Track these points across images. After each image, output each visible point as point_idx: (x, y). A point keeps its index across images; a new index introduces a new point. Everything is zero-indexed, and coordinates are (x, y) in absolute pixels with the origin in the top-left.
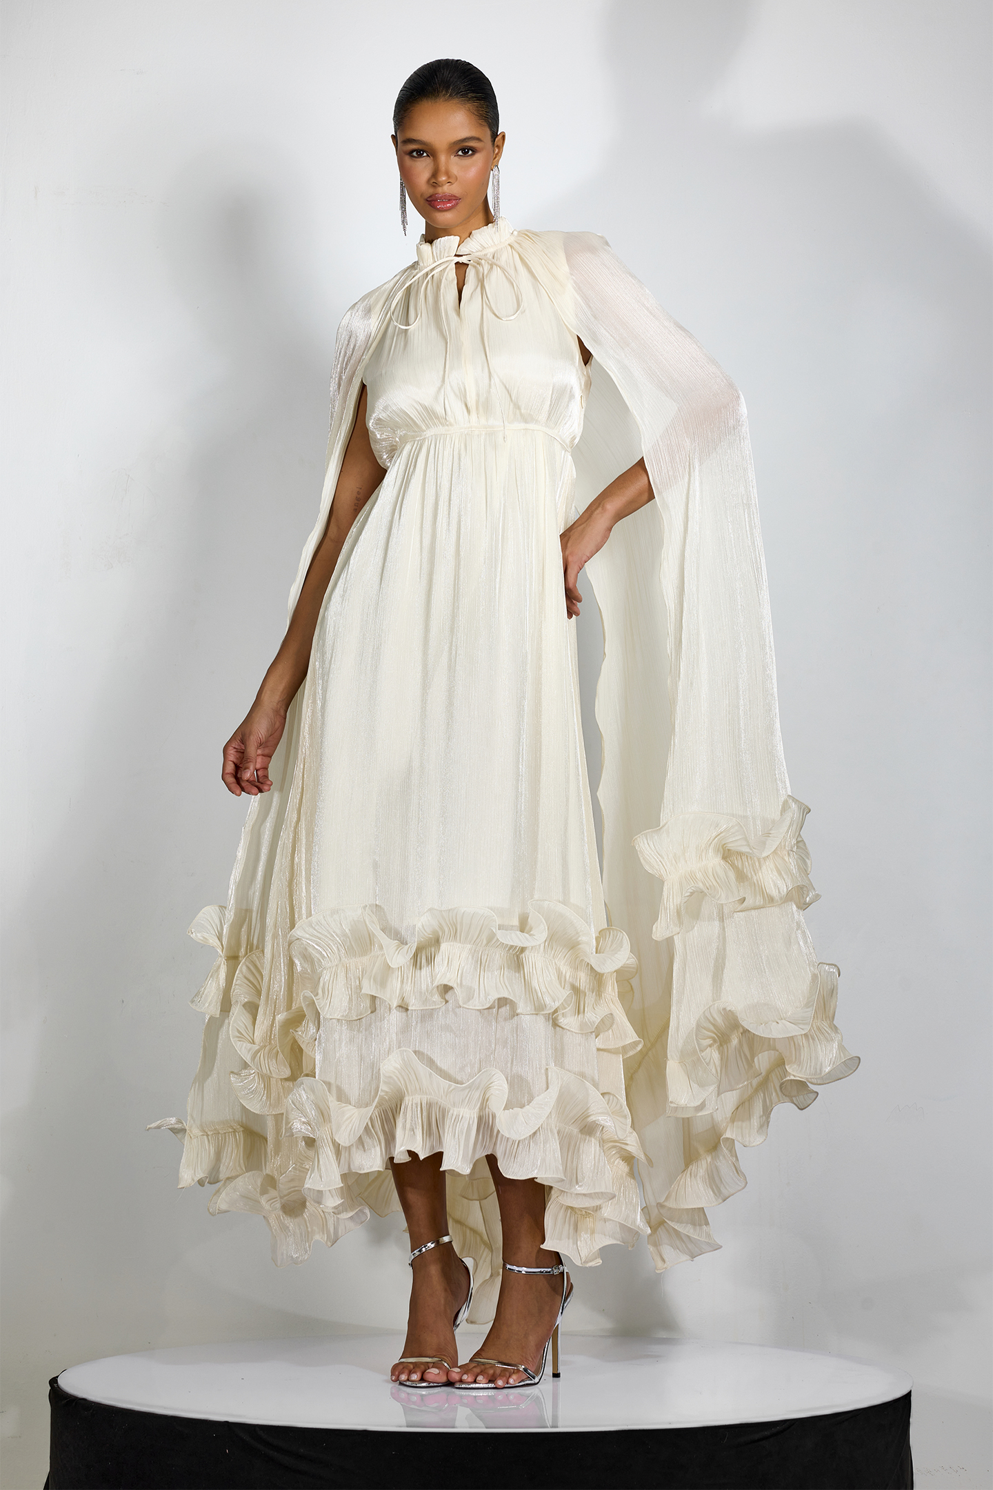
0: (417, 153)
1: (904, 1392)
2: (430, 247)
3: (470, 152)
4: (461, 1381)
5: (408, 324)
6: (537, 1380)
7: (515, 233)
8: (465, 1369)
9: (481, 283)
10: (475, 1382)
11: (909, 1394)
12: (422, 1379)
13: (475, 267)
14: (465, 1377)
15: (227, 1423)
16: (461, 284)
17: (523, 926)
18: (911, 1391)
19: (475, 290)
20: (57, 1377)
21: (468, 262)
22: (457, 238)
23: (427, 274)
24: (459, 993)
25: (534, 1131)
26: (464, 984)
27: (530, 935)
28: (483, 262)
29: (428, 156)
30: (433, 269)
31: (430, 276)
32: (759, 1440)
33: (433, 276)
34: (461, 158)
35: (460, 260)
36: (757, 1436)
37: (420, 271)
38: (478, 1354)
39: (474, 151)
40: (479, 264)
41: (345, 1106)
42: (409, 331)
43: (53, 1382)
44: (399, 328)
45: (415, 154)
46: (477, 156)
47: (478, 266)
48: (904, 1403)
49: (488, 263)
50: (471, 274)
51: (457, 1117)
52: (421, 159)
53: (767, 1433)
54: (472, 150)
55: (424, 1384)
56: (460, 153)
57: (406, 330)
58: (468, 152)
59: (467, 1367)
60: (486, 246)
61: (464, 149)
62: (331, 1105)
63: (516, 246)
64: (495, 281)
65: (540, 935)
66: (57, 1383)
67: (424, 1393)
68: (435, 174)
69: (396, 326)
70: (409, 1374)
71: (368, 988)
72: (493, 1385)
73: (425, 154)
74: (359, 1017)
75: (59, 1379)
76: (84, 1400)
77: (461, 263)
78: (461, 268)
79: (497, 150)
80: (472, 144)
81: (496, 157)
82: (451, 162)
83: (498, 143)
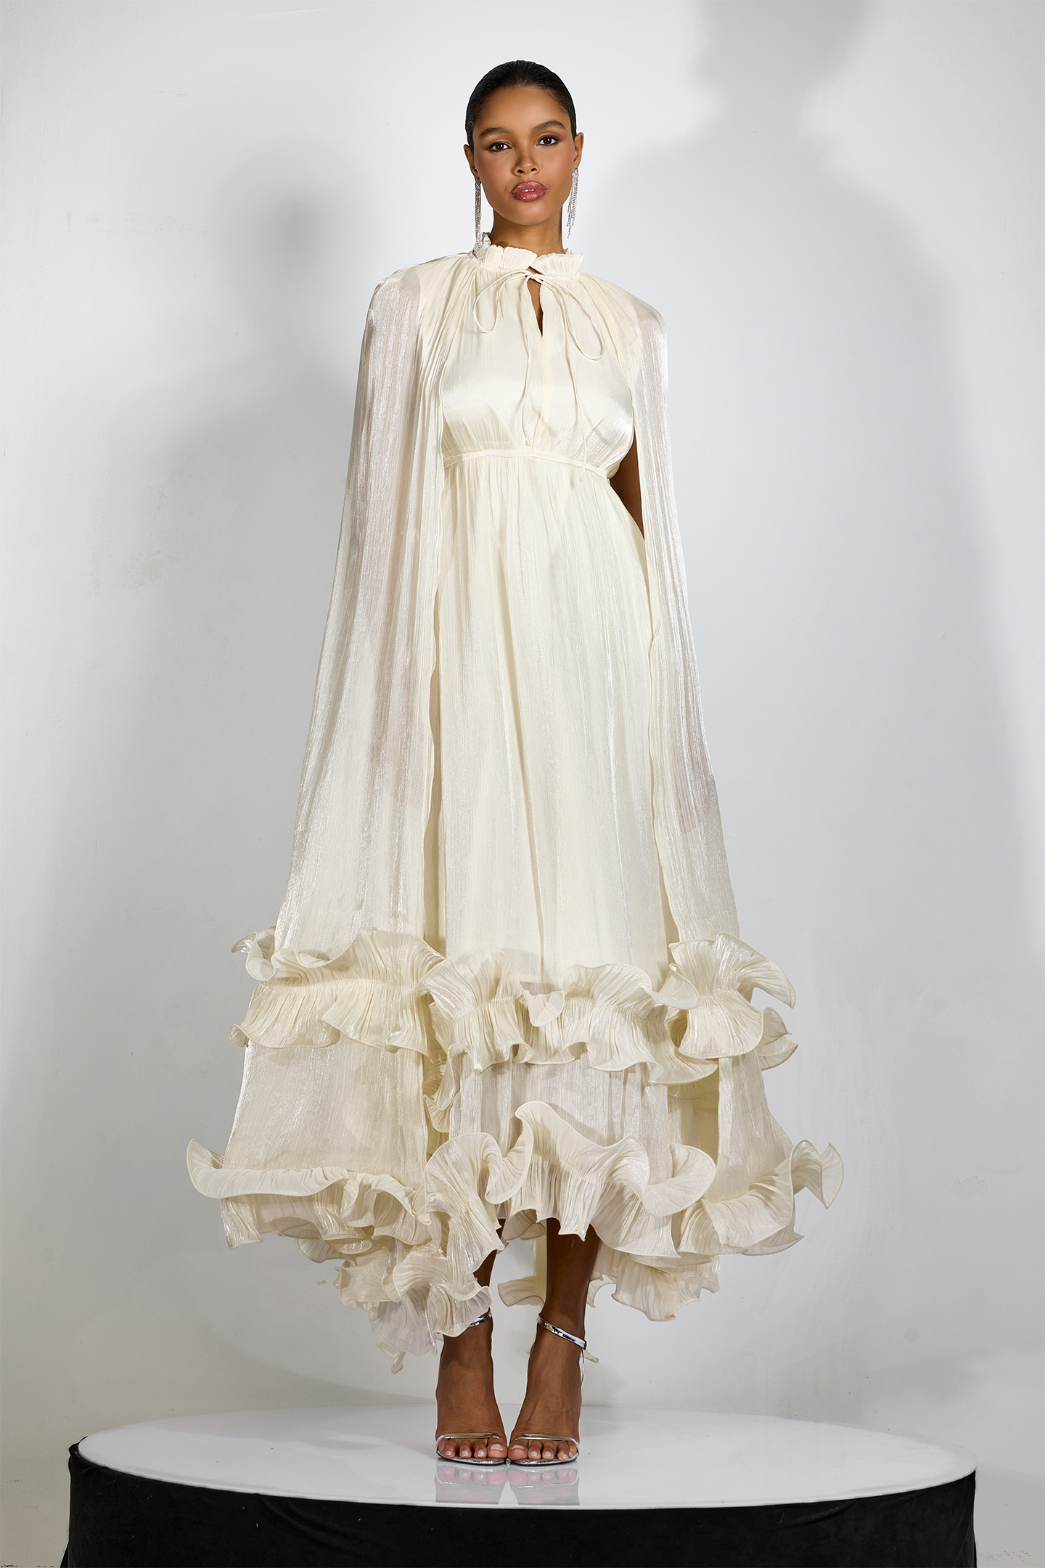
0: (496, 147)
1: (967, 1473)
3: (553, 141)
11: (973, 1475)
12: (487, 1458)
18: (975, 1472)
20: (78, 1444)
21: (541, 282)
29: (509, 147)
32: (816, 1521)
34: (544, 146)
35: (534, 276)
36: (814, 1517)
39: (557, 140)
43: (74, 1449)
45: (494, 148)
46: (560, 145)
48: (966, 1486)
52: (502, 152)
53: (826, 1513)
54: (554, 139)
55: (491, 1462)
56: (542, 142)
58: (551, 140)
61: (546, 137)
66: (77, 1450)
68: (519, 162)
70: (473, 1451)
73: (505, 147)
75: (80, 1446)
76: (107, 1469)
77: (534, 280)
78: (534, 285)
79: (576, 152)
80: (557, 129)
81: (575, 160)
82: (535, 152)
83: (577, 145)
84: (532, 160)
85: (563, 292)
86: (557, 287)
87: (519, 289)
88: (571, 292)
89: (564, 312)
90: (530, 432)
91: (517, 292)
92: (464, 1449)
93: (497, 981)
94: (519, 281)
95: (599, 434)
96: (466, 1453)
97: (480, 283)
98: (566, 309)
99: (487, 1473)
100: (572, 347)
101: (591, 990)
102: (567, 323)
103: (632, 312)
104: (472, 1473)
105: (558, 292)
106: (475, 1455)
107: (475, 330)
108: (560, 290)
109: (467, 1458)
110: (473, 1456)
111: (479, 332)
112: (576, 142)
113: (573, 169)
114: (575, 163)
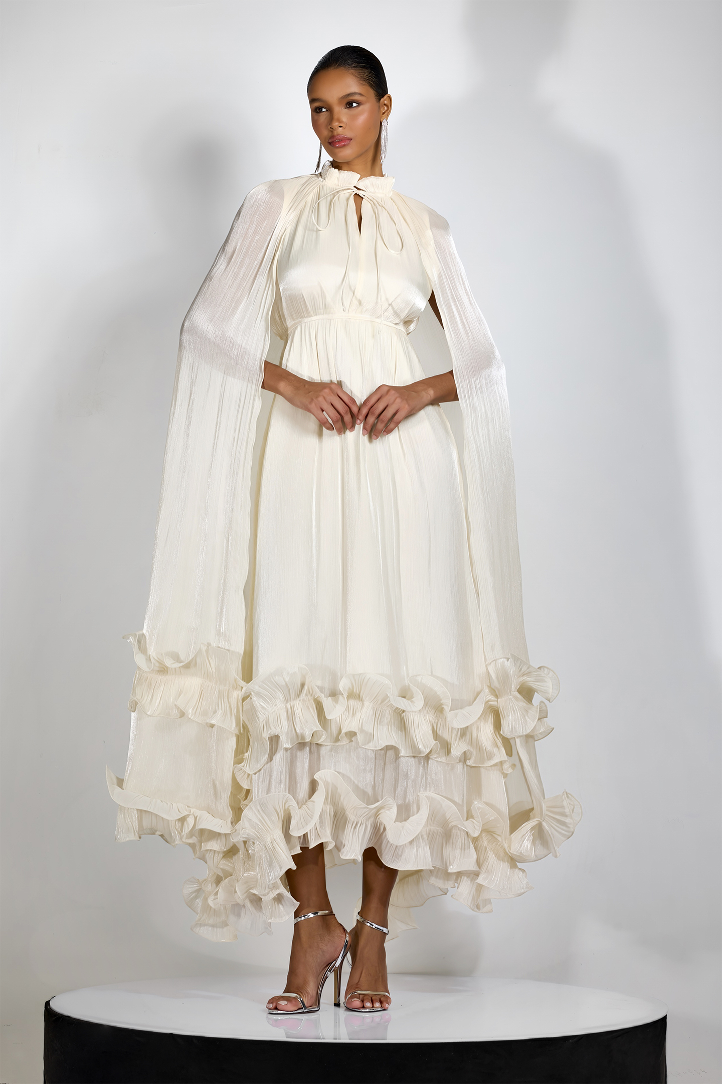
1: (661, 1016)
2: (335, 171)
11: (665, 1017)
15: (171, 1034)
17: (405, 694)
20: (49, 1001)
21: (363, 196)
24: (360, 737)
25: (412, 839)
26: (364, 730)
27: (412, 702)
29: (327, 110)
35: (358, 192)
39: (358, 103)
43: (47, 1003)
45: (318, 110)
46: (361, 107)
48: (662, 1023)
52: (322, 114)
56: (349, 105)
58: (355, 105)
61: (351, 102)
65: (419, 702)
66: (49, 1005)
68: (331, 121)
73: (325, 109)
75: (50, 1002)
76: (69, 1017)
77: (359, 195)
78: (358, 198)
79: (386, 108)
80: (357, 97)
81: (384, 113)
82: (342, 113)
83: (386, 102)
84: (339, 121)
85: (378, 205)
86: (374, 201)
87: (348, 199)
88: (384, 205)
89: (377, 218)
90: (347, 303)
91: (346, 203)
93: (303, 685)
94: (348, 195)
95: (393, 308)
97: (322, 194)
98: (379, 216)
100: (380, 242)
101: (361, 695)
102: (378, 226)
103: (426, 220)
105: (374, 203)
107: (315, 229)
108: (376, 203)
111: (318, 230)
112: (384, 100)
113: (382, 120)
114: (384, 115)
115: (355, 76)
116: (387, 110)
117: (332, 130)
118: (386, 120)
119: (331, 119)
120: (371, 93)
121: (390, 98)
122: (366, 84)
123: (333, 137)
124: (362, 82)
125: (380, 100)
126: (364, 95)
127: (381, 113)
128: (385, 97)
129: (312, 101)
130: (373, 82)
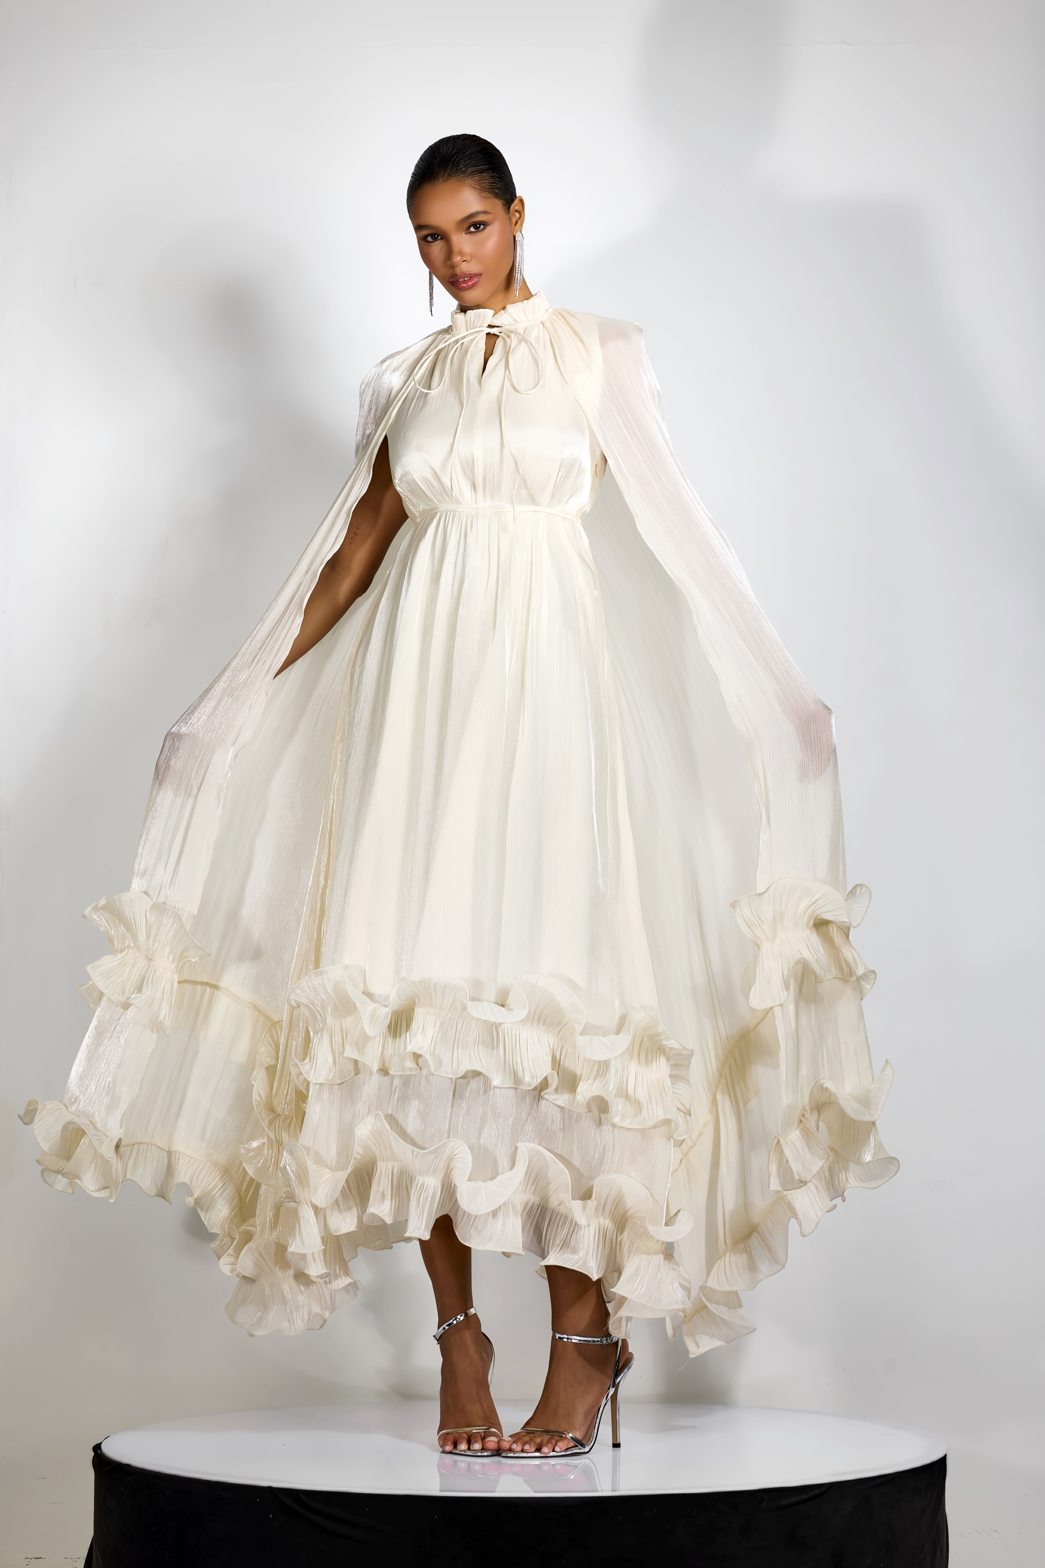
0: (431, 238)
1: (940, 1456)
2: (463, 316)
3: (482, 227)
4: (510, 1450)
5: (429, 388)
6: (587, 1449)
7: (550, 310)
8: (516, 1437)
9: (507, 353)
10: (523, 1451)
11: (946, 1458)
12: (483, 1449)
13: (504, 340)
14: (514, 1446)
15: (270, 1488)
16: (489, 353)
17: (504, 1000)
18: (948, 1456)
19: (500, 361)
20: (101, 1443)
21: (499, 334)
22: (492, 312)
23: (457, 341)
24: (430, 1062)
26: (436, 1053)
27: (509, 1010)
28: (513, 336)
29: (440, 239)
30: (464, 337)
31: (460, 343)
32: (798, 1503)
33: (462, 343)
34: (476, 234)
35: (492, 331)
36: (795, 1500)
37: (453, 336)
38: (528, 1424)
39: (485, 224)
40: (509, 337)
41: (322, 1170)
42: (430, 395)
43: (97, 1448)
44: (421, 391)
45: (429, 239)
46: (488, 229)
47: (507, 339)
48: (940, 1466)
49: (518, 338)
50: (499, 345)
51: (422, 1186)
52: (436, 243)
53: (804, 1497)
54: (483, 225)
55: (485, 1454)
56: (472, 229)
57: (426, 393)
58: (480, 227)
59: (518, 1436)
60: (518, 320)
61: (474, 225)
62: (309, 1168)
63: (548, 324)
64: (520, 357)
65: (521, 1010)
66: (100, 1450)
67: (485, 1461)
69: (418, 389)
70: (469, 1443)
71: (350, 1053)
72: (537, 1454)
74: (342, 1081)
75: (102, 1446)
76: (128, 1466)
77: (493, 334)
78: (492, 338)
79: (518, 215)
80: (481, 218)
81: (516, 223)
82: (463, 242)
83: (517, 208)
84: (461, 253)
92: (461, 1443)
96: (463, 1446)
99: (483, 1464)
104: (469, 1464)
106: (471, 1448)
109: (464, 1451)
110: (469, 1449)
112: (515, 205)
113: (515, 233)
114: (517, 226)
115: (475, 188)
116: (519, 219)
117: (453, 267)
118: (521, 232)
119: (449, 253)
120: (498, 204)
121: (522, 201)
122: (491, 195)
123: (454, 275)
124: (484, 194)
125: (509, 208)
126: (489, 211)
127: (514, 225)
128: (516, 202)
129: (418, 228)
130: (498, 189)
